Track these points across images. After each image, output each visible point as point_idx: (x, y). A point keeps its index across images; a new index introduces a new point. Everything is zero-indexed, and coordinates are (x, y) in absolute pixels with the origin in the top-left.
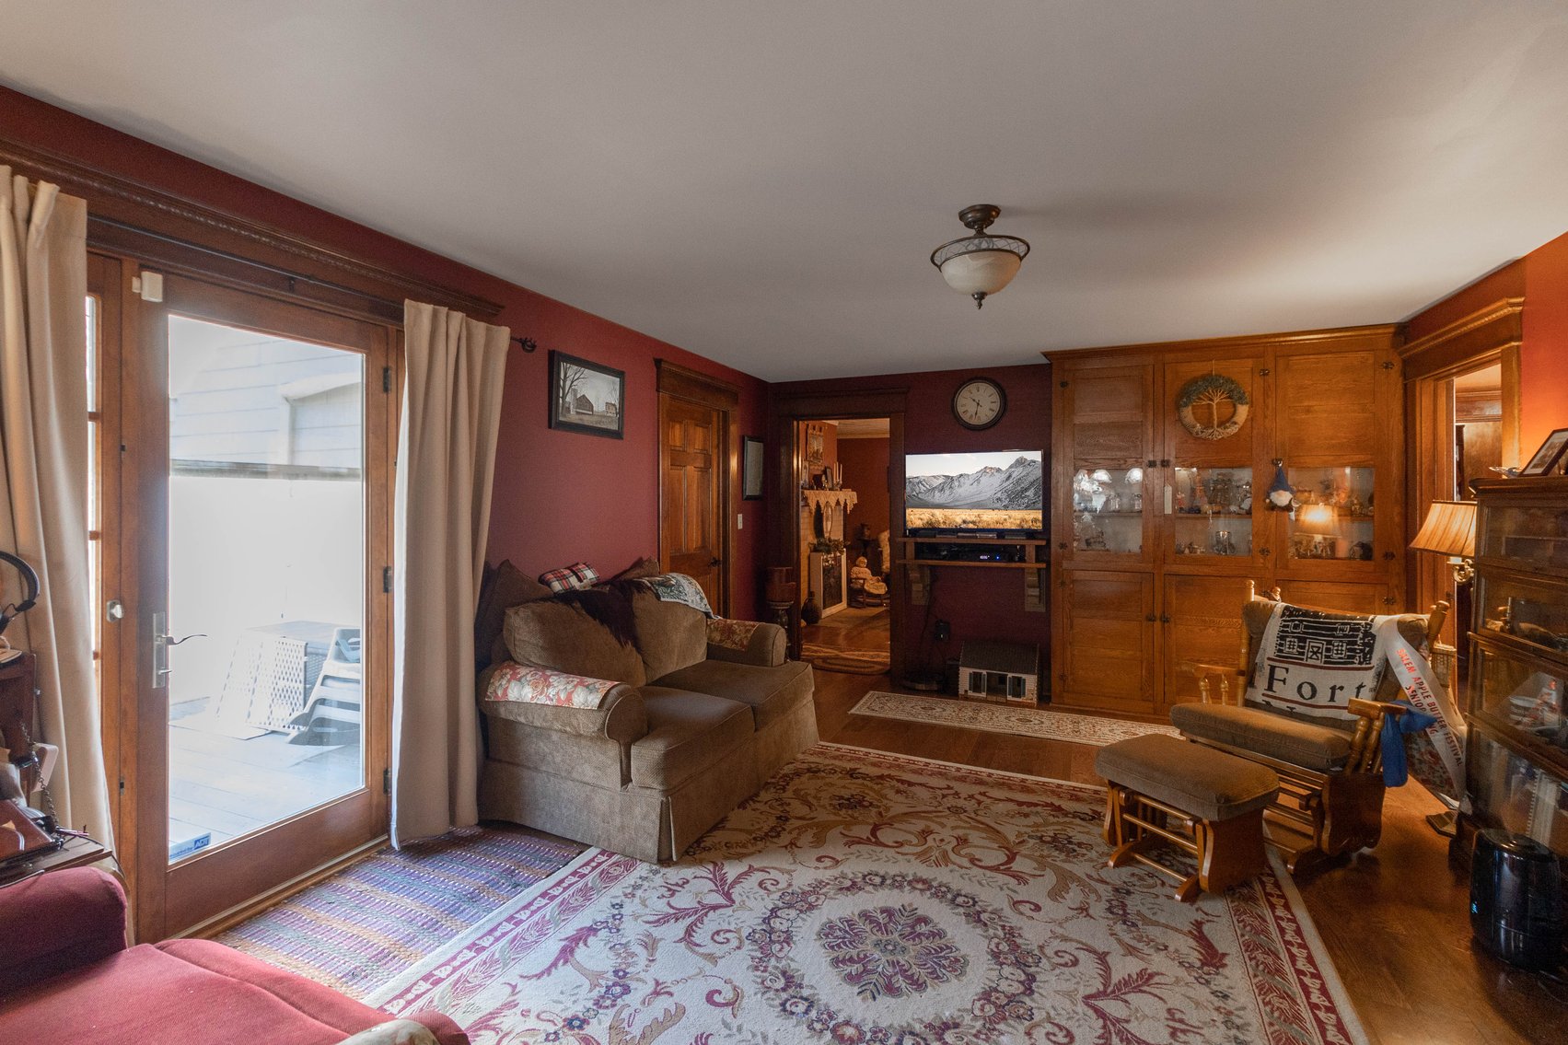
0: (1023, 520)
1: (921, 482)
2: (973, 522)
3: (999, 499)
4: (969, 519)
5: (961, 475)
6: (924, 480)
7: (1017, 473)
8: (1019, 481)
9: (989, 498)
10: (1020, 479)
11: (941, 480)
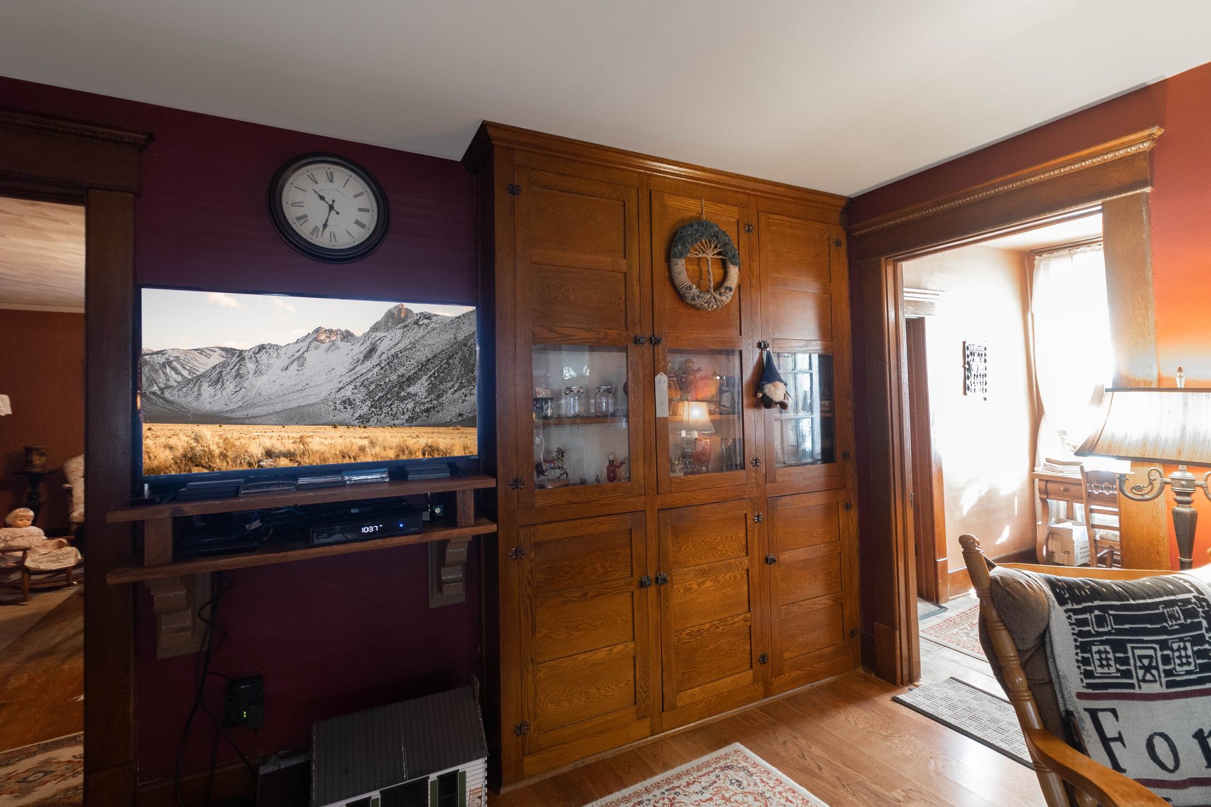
0: (402, 450)
1: (169, 363)
2: (290, 455)
3: (348, 402)
4: (279, 446)
5: (262, 348)
6: (177, 358)
7: (390, 342)
8: (393, 361)
9: (324, 401)
10: (396, 356)
11: (216, 359)
